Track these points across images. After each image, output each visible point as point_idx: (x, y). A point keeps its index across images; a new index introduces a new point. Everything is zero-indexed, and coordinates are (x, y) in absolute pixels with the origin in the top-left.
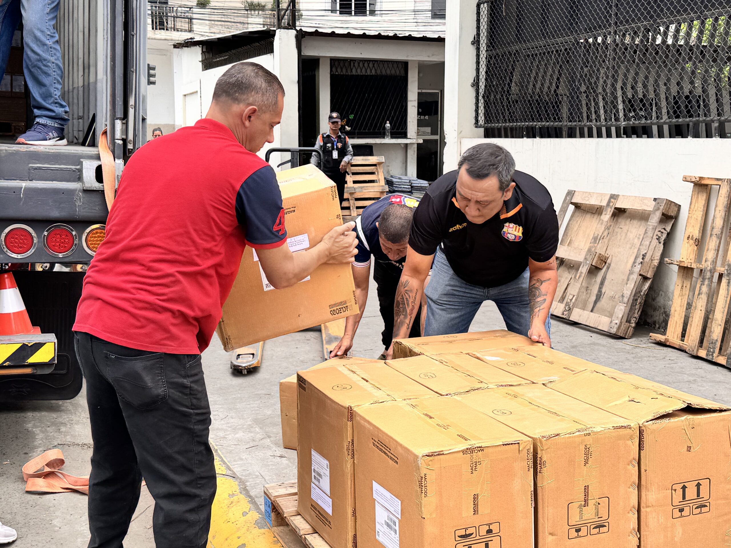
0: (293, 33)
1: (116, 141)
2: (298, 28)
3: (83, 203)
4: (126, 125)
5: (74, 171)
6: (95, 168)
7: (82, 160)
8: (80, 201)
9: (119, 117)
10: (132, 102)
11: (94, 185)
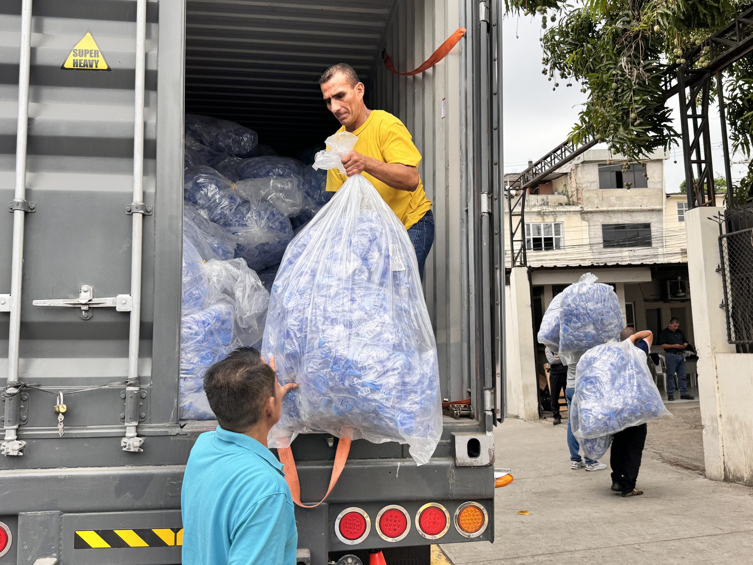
0: (525, 269)
1: (487, 412)
2: (528, 265)
3: (456, 481)
4: (494, 394)
5: (445, 445)
6: (467, 443)
7: (452, 433)
8: (453, 478)
9: (488, 387)
10: (498, 370)
11: (466, 461)
